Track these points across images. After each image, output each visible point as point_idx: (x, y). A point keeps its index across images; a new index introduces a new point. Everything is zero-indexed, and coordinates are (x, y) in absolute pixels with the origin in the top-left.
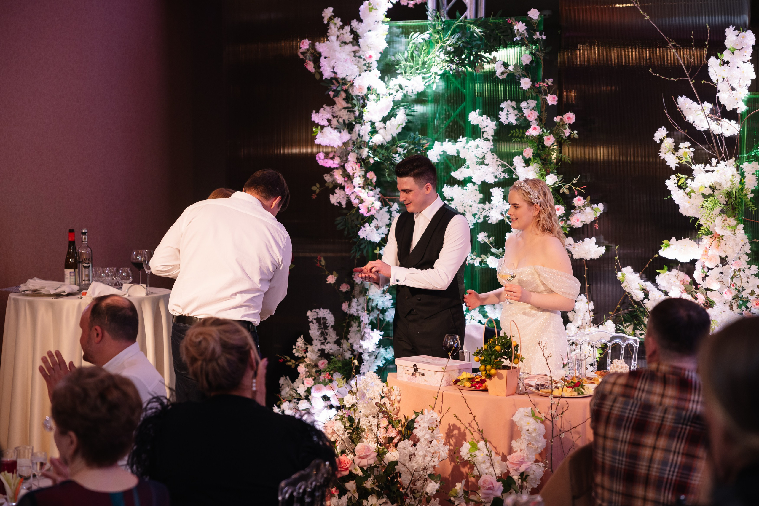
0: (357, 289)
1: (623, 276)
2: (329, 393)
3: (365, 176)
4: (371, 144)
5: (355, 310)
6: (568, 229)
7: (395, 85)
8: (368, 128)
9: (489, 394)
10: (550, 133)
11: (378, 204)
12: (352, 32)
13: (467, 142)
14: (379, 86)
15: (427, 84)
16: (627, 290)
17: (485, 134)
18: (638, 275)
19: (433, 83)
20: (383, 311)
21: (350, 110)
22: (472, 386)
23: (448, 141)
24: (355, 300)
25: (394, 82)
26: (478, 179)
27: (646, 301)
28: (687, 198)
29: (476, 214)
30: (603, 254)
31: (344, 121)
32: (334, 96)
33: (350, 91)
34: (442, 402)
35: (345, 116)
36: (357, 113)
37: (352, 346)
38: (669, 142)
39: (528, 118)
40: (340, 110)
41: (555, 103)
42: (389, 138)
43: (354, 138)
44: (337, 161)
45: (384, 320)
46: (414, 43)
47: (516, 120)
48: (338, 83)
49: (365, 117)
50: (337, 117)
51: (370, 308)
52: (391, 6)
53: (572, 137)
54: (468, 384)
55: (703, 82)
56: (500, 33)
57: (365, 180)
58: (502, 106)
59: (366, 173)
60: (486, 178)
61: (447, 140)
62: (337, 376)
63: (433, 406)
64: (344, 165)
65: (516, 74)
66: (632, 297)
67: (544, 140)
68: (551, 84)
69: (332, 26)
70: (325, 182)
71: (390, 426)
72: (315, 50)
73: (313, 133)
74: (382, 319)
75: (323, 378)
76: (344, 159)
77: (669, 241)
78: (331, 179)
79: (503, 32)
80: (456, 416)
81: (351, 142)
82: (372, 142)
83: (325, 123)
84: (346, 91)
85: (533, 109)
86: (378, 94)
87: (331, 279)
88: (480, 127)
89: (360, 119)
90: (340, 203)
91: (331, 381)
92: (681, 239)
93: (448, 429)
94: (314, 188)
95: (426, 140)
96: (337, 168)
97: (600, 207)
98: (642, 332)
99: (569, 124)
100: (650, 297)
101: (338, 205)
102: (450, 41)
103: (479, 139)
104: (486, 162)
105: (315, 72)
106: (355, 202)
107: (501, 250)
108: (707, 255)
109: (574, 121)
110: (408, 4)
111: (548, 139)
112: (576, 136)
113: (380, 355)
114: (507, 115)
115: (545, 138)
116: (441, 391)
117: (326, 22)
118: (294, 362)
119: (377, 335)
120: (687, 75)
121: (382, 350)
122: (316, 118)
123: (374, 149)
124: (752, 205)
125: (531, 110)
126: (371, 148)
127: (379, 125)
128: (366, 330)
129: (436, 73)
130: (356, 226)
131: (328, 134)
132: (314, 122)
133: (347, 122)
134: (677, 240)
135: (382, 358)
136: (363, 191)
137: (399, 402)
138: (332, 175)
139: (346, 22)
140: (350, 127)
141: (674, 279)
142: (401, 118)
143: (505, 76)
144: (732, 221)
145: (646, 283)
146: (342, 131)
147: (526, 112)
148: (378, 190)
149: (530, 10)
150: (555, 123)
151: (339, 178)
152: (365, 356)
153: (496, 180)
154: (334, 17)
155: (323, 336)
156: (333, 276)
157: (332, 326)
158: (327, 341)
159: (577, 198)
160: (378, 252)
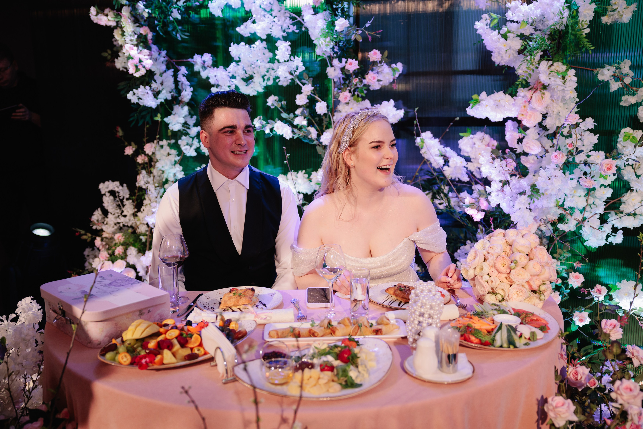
1: (423, 141)
6: (365, 92)
16: (426, 156)
18: (437, 140)
26: (263, 33)
27: (446, 168)
28: (502, 40)
29: (266, 75)
30: (402, 118)
57: (138, 37)
59: (140, 28)
60: (270, 30)
66: (431, 164)
75: (119, 252)
77: (479, 95)
87: (129, 151)
90: (126, 68)
92: (493, 93)
97: (400, 67)
98: (442, 201)
100: (450, 164)
101: (125, 70)
107: (292, 115)
108: (526, 110)
118: (90, 235)
124: (588, 44)
134: (488, 95)
136: (135, 48)
141: (478, 143)
144: (560, 66)
145: (446, 148)
148: (163, 52)
153: (283, 33)
155: (120, 208)
156: (131, 147)
157: (127, 199)
158: (123, 214)
159: (372, 52)
160: (160, 120)
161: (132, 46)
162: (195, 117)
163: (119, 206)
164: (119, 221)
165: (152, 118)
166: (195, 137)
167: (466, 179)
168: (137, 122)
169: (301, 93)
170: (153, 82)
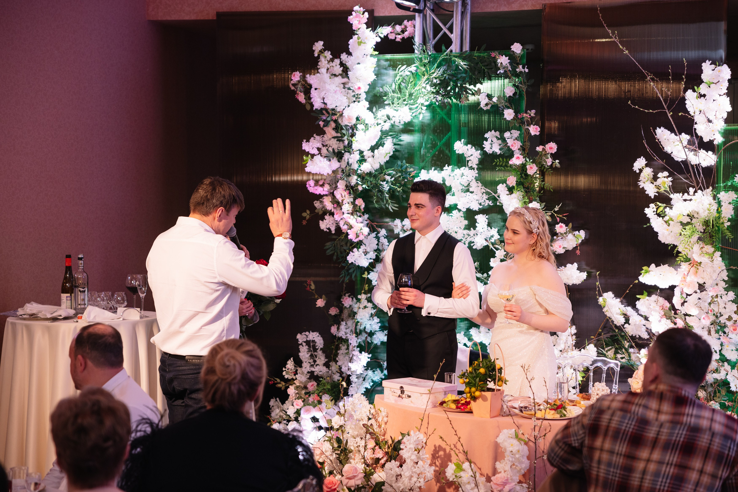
0: (346, 313)
1: (605, 301)
2: (318, 415)
3: (353, 203)
4: (359, 172)
5: (344, 333)
7: (383, 116)
8: (356, 156)
9: (473, 415)
10: (533, 162)
11: (366, 230)
12: (342, 64)
13: (453, 170)
14: (368, 116)
15: (414, 115)
16: (608, 314)
17: (470, 163)
18: (619, 300)
19: (420, 113)
20: (371, 334)
21: (340, 139)
22: (457, 407)
23: (434, 170)
24: (343, 323)
25: (382, 113)
26: (463, 206)
27: (626, 326)
28: (665, 225)
30: (584, 280)
31: (333, 149)
32: (324, 126)
33: (340, 121)
34: (428, 423)
35: (335, 145)
36: (346, 142)
37: (340, 368)
38: (648, 172)
39: (511, 147)
40: (330, 139)
41: (538, 134)
42: (377, 166)
43: (343, 167)
44: (327, 188)
45: (372, 343)
46: (401, 76)
47: (500, 149)
48: (328, 113)
49: (354, 146)
50: (326, 146)
51: (358, 331)
52: (379, 40)
53: (554, 166)
54: (453, 406)
55: (680, 114)
56: (484, 66)
57: (353, 207)
58: (486, 135)
59: (355, 200)
60: (471, 205)
61: (433, 168)
62: (326, 398)
63: (419, 428)
64: (333, 192)
65: (499, 106)
66: (613, 322)
67: (527, 169)
68: (534, 115)
69: (322, 58)
70: (315, 208)
71: (377, 447)
72: (306, 81)
73: (304, 161)
74: (370, 342)
75: (312, 400)
76: (334, 186)
77: (649, 267)
78: (321, 206)
79: (487, 65)
80: (441, 438)
81: (340, 170)
82: (361, 170)
83: (316, 152)
84: (336, 121)
85: (516, 139)
86: (367, 124)
87: (320, 303)
88: (465, 156)
89: (349, 148)
90: (329, 229)
91: (320, 402)
92: (660, 265)
93: (434, 450)
94: (304, 214)
95: (413, 168)
96: (326, 195)
97: (582, 234)
98: (623, 356)
99: (551, 154)
100: (630, 322)
101: (328, 231)
102: (437, 73)
103: (464, 168)
104: (471, 190)
105: (306, 103)
106: (344, 228)
107: (485, 275)
108: (685, 281)
109: (556, 151)
110: (396, 38)
111: (531, 168)
112: (558, 165)
113: (367, 377)
114: (491, 144)
115: (528, 167)
116: (427, 413)
117: (316, 55)
118: (284, 384)
119: (365, 358)
120: (665, 107)
121: (370, 372)
122: (306, 146)
123: (362, 177)
124: (729, 233)
125: (514, 140)
126: (359, 176)
127: (367, 154)
128: (354, 353)
129: (422, 104)
130: (345, 251)
131: (318, 163)
132: (305, 150)
133: (336, 151)
134: (656, 267)
135: (370, 380)
137: (386, 423)
138: (321, 202)
139: (336, 55)
140: (339, 156)
141: (653, 305)
142: (388, 147)
143: (489, 107)
144: (709, 249)
145: (627, 308)
146: (332, 159)
147: (510, 142)
148: (366, 216)
149: (513, 45)
150: (537, 153)
151: (328, 204)
152: (353, 379)
153: (481, 207)
154: (325, 50)
155: (313, 358)
156: (322, 300)
157: (321, 350)
158: (316, 363)
159: (559, 225)
160: (366, 277)
161: (349, 215)
163: (312, 356)
164: (312, 370)
167: (645, 336)
169: (494, 257)
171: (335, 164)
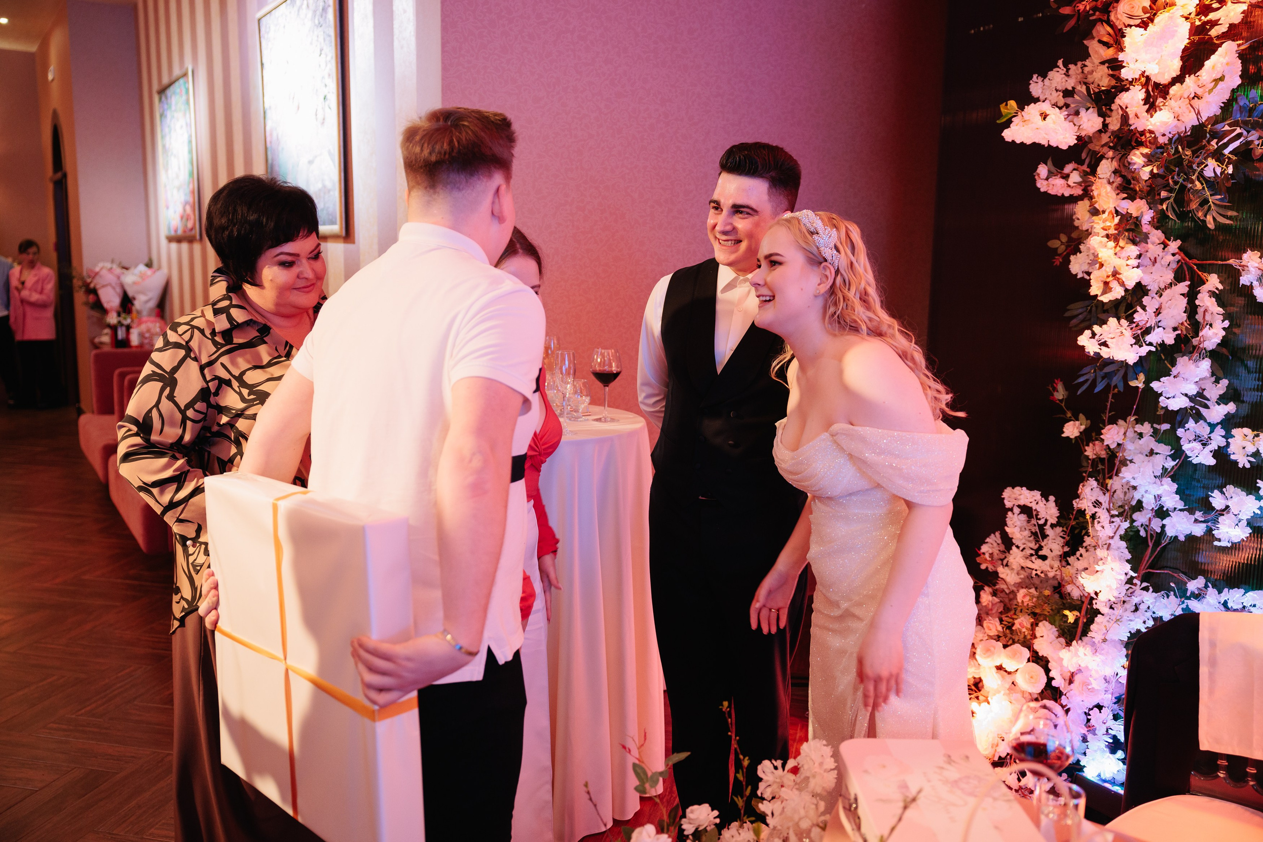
20: (1162, 513)
40: (1096, 67)
42: (1192, 117)
43: (1113, 126)
44: (1074, 180)
49: (1126, 73)
64: (1089, 188)
73: (1001, 117)
81: (1105, 135)
82: (1153, 131)
87: (1072, 430)
90: (1088, 273)
101: (1085, 284)
122: (1035, 84)
133: (1096, 90)
140: (1103, 101)
142: (1219, 62)
146: (1080, 111)
148: (1171, 244)
151: (1083, 217)
155: (1037, 541)
156: (1077, 423)
157: (1053, 526)
158: (1041, 553)
160: (1141, 386)
162: (1225, 382)
163: (1034, 534)
164: (1029, 564)
165: (1125, 379)
166: (1218, 424)
168: (1094, 384)
170: (1139, 309)
171: (1090, 122)
